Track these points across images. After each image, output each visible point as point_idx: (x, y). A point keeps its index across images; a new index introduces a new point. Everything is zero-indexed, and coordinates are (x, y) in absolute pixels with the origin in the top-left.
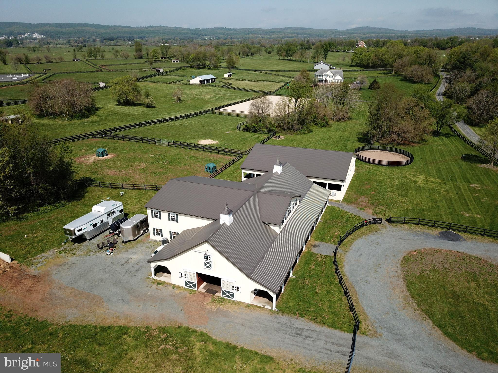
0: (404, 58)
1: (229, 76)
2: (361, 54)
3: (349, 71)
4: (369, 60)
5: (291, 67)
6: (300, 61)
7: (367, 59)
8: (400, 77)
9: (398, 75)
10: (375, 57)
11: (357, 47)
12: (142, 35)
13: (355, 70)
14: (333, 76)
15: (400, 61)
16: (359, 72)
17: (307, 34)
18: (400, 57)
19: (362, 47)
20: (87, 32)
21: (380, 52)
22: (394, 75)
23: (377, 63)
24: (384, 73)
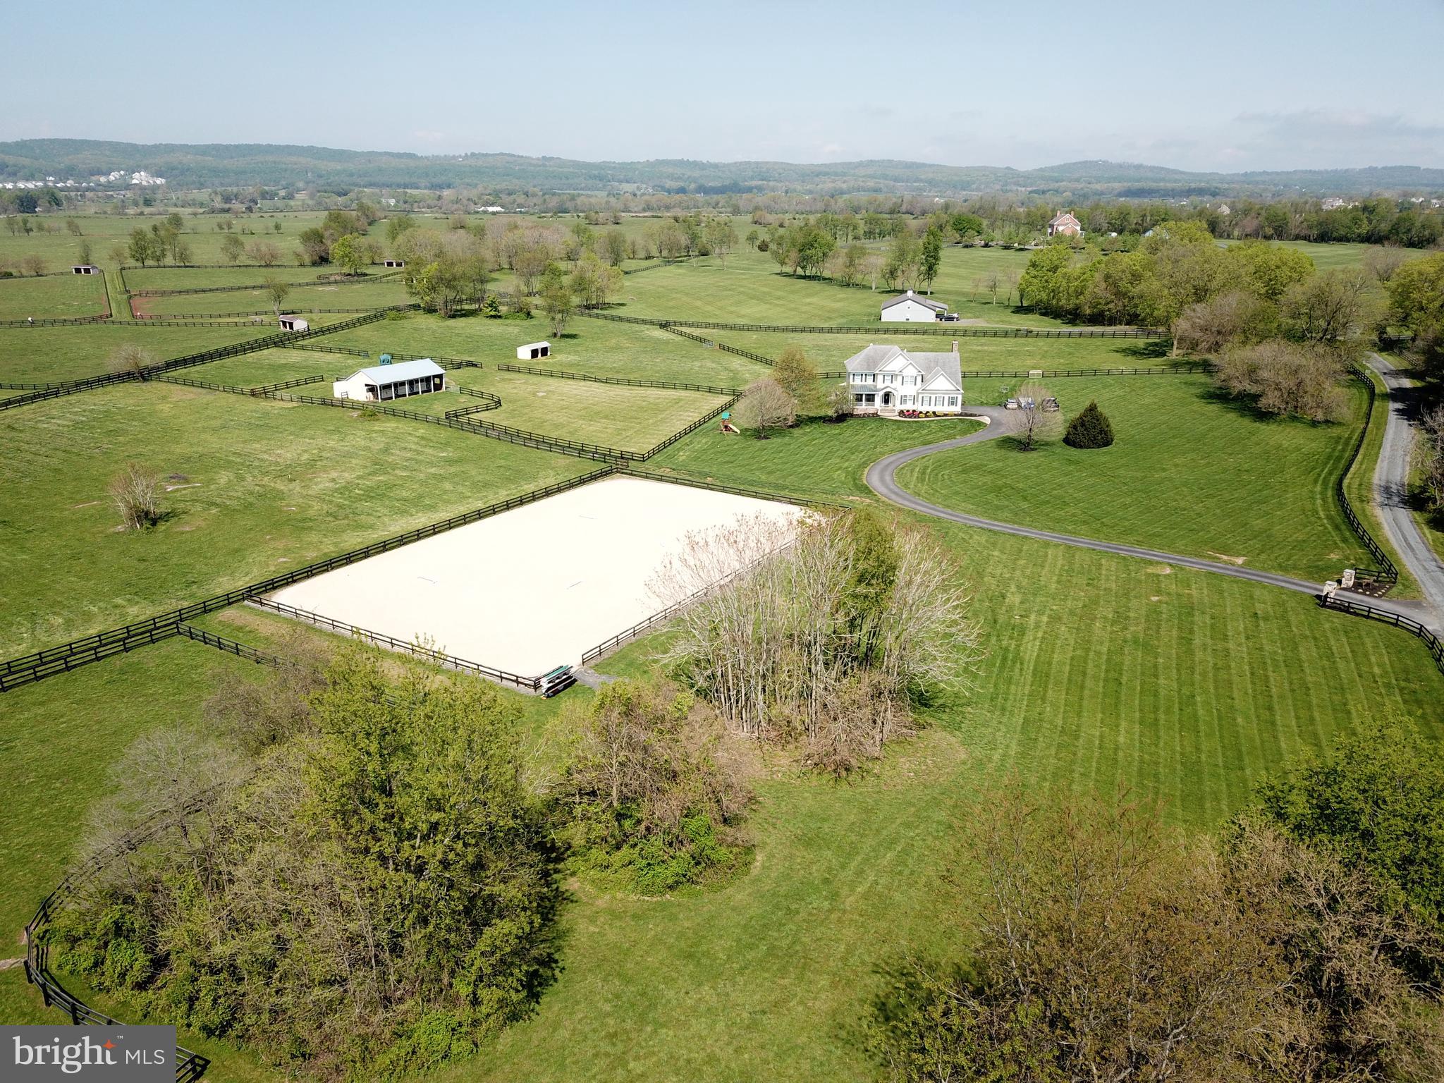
0: (1218, 299)
1: (534, 353)
2: (1054, 269)
3: (1006, 334)
4: (1082, 293)
5: (804, 308)
6: (847, 284)
7: (1076, 291)
8: (1199, 377)
9: (1192, 366)
10: (1104, 285)
11: (1051, 234)
12: (444, 178)
13: (1029, 333)
14: (919, 379)
15: (1201, 311)
16: (1041, 342)
17: (921, 181)
18: (1200, 294)
19: (1068, 233)
20: (286, 170)
21: (1123, 266)
22: (1175, 365)
23: (1111, 306)
24: (1135, 353)
